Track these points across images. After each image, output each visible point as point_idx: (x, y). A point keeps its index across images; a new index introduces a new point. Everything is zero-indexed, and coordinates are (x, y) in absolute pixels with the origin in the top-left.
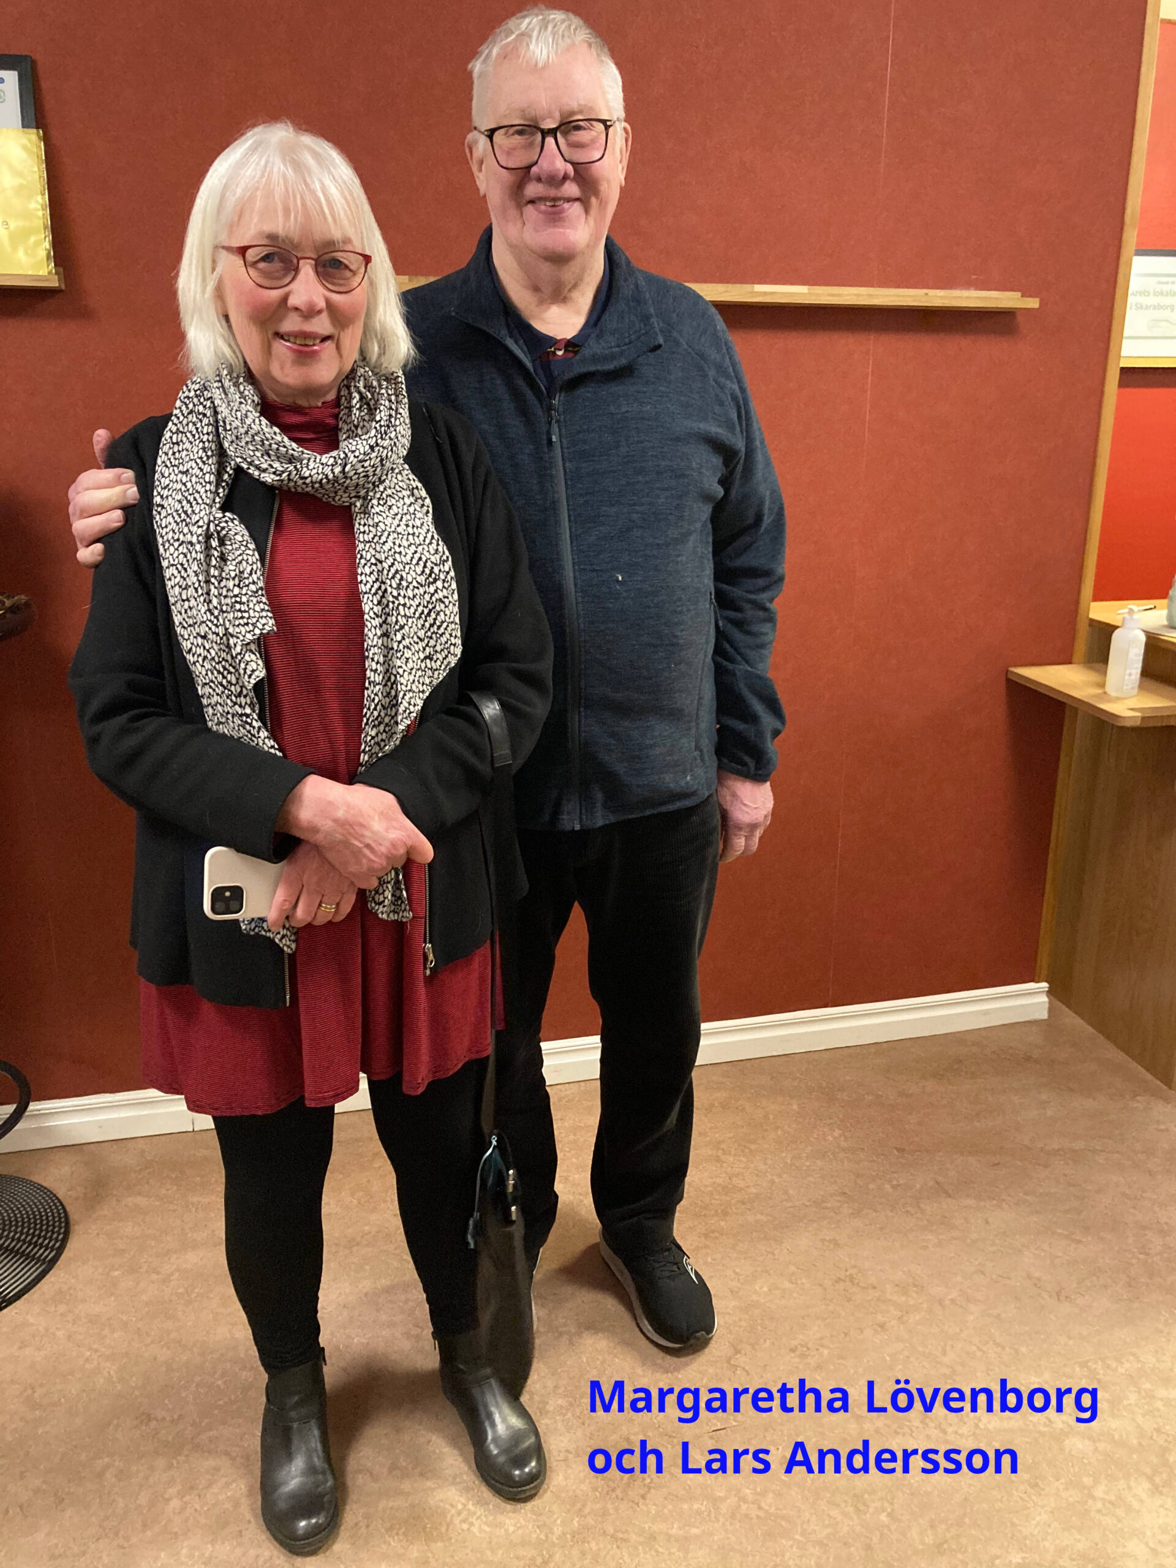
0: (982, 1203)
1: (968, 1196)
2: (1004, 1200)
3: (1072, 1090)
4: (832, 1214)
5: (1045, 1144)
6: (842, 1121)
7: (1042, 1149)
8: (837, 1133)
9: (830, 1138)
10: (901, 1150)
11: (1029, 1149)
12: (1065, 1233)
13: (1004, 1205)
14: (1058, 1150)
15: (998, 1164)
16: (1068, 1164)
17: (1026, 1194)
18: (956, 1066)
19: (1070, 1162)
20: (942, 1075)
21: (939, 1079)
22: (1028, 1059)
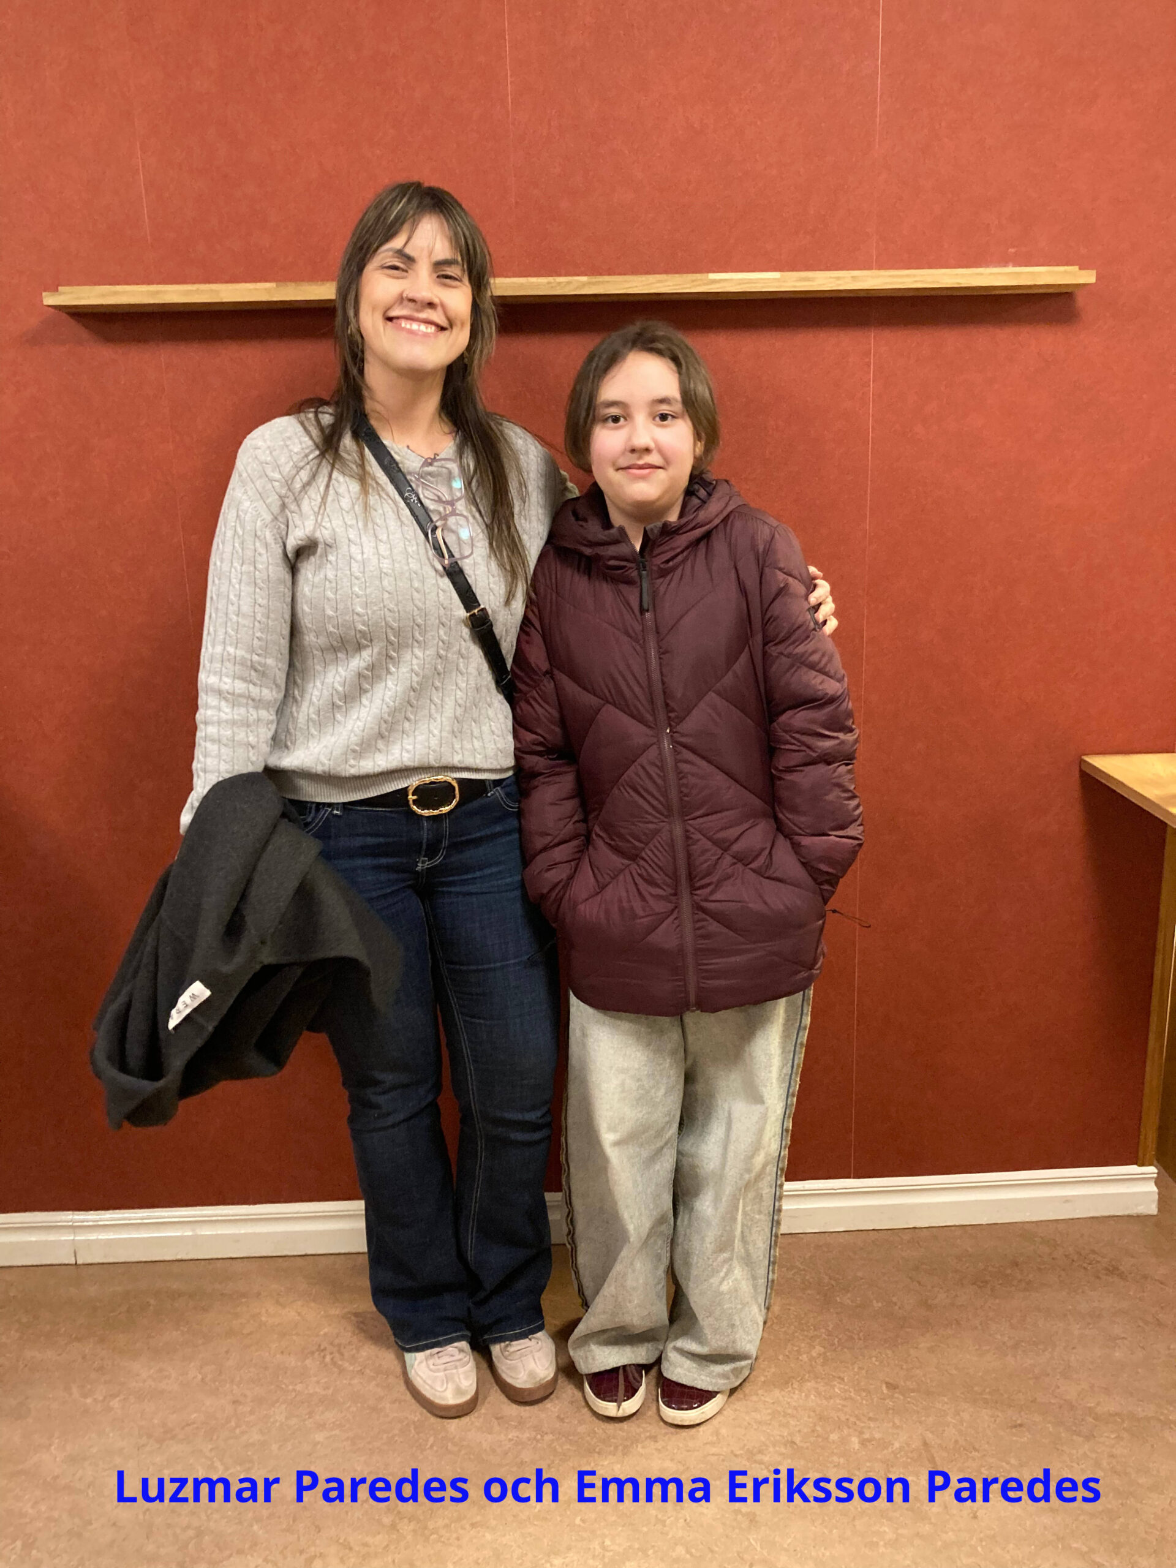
3: (1159, 1324)
6: (829, 1334)
7: (1091, 1410)
8: (819, 1349)
9: (804, 1357)
10: (892, 1386)
14: (1116, 1414)
18: (1009, 1271)
20: (986, 1282)
21: (980, 1287)
22: (1113, 1270)
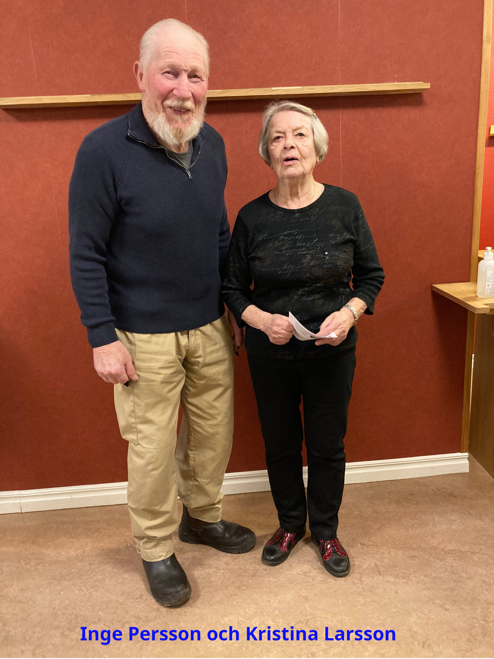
0: (398, 580)
1: (391, 575)
2: (411, 579)
3: (470, 514)
4: (311, 580)
5: (446, 547)
7: (443, 549)
11: (435, 548)
12: (441, 603)
13: (410, 583)
14: (453, 550)
15: (415, 556)
16: (456, 560)
17: (426, 576)
18: (409, 497)
19: (457, 558)
20: (400, 502)
21: (398, 504)
22: (451, 495)
